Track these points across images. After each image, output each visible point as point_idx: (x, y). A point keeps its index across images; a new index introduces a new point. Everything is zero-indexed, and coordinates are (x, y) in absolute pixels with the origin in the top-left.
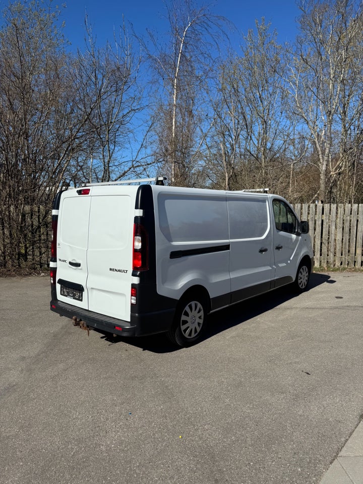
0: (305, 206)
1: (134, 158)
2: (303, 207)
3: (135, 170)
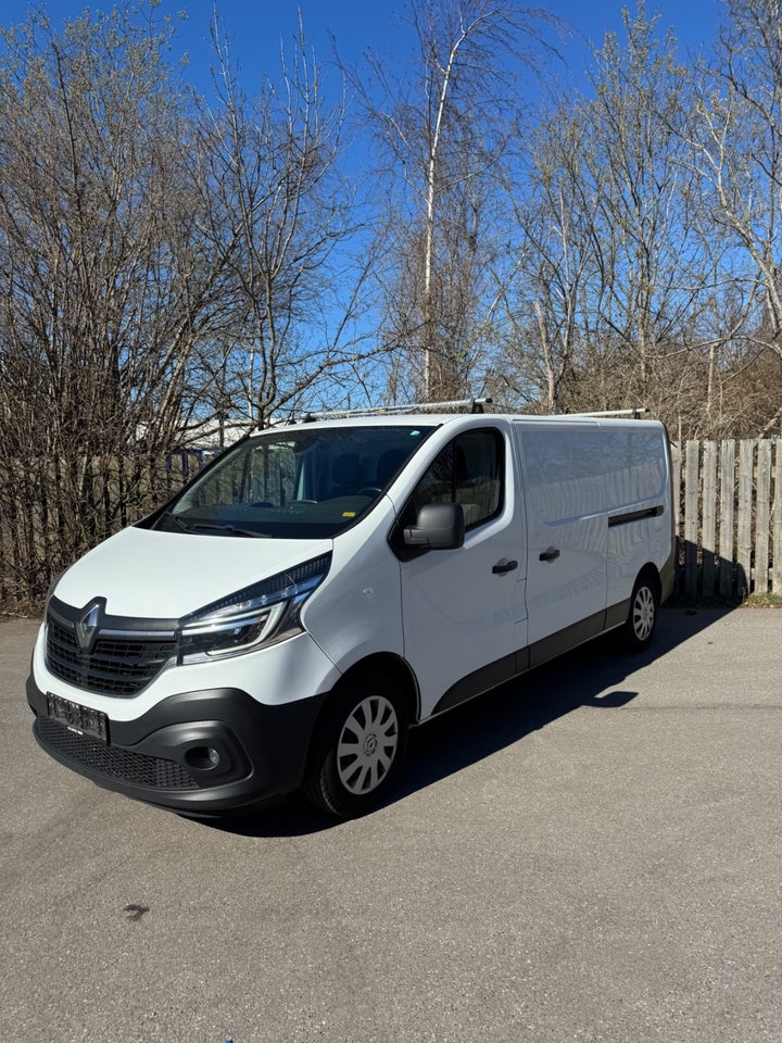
0: (746, 446)
1: (332, 342)
2: (742, 448)
3: (333, 371)
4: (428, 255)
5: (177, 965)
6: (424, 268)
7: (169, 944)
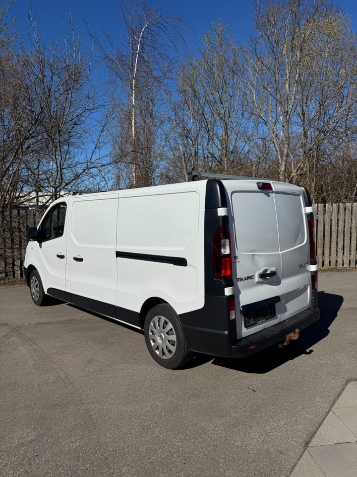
1: (89, 158)
3: (90, 172)
4: (133, 121)
5: (14, 429)
6: (132, 127)
7: (11, 422)
